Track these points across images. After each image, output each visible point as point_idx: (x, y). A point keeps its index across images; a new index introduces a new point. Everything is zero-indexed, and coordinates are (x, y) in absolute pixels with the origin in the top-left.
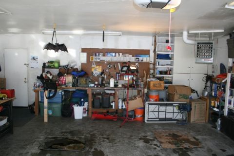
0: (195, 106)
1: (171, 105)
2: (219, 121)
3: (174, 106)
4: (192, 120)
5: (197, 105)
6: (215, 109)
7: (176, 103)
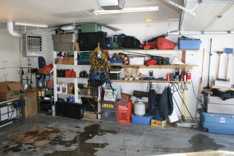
0: (27, 100)
1: (5, 105)
2: (53, 108)
3: (8, 105)
4: (26, 115)
5: (28, 99)
6: (46, 98)
7: (9, 102)
